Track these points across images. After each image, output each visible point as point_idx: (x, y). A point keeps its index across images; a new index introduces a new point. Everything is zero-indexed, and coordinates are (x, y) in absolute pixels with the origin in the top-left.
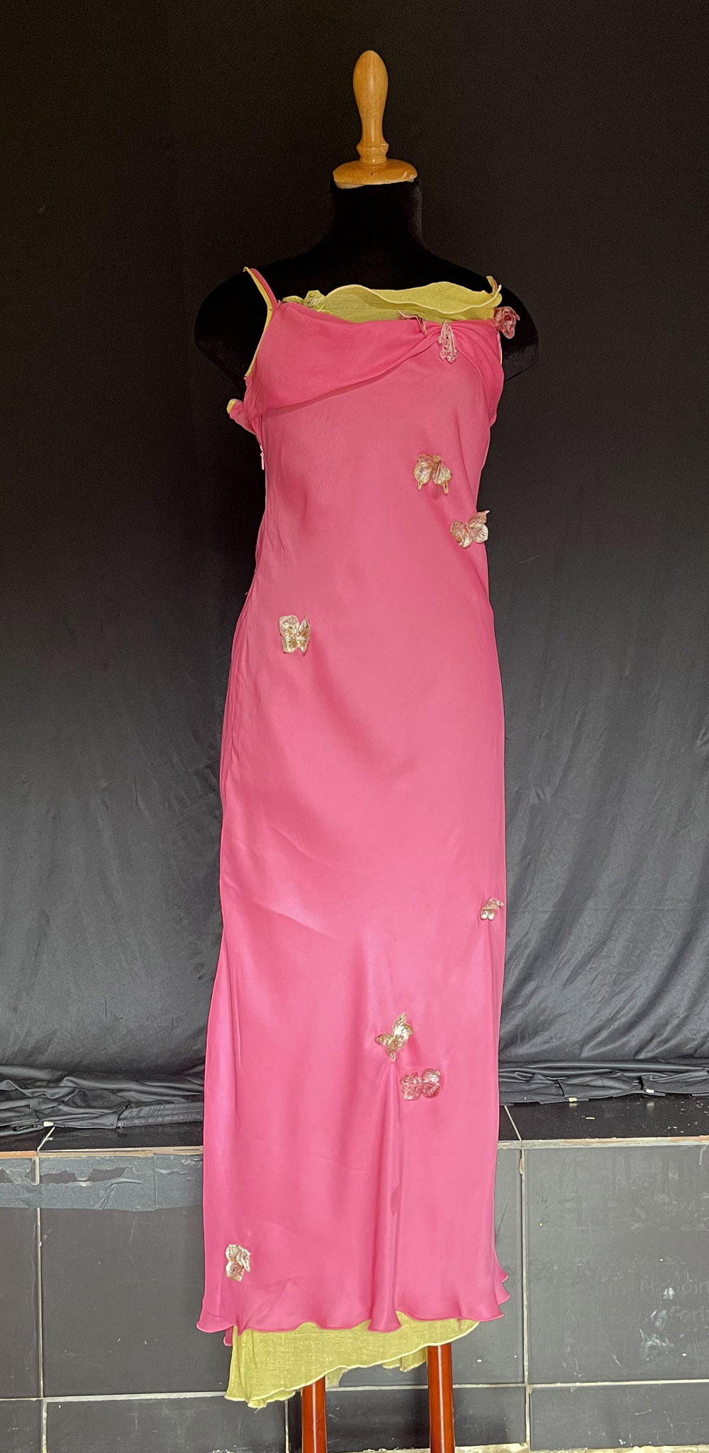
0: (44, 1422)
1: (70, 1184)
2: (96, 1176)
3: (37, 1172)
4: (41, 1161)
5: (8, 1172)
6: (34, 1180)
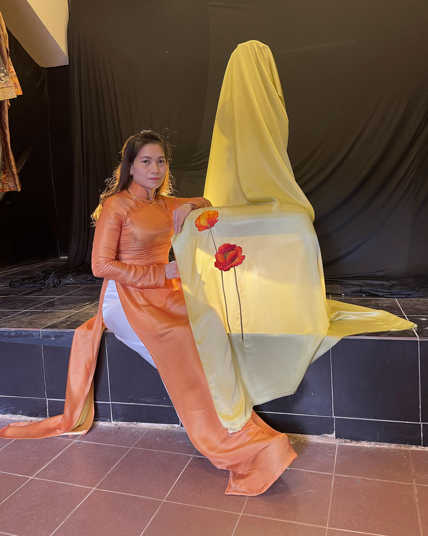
0: (47, 405)
1: (49, 339)
2: (56, 337)
3: (41, 335)
4: (42, 331)
5: (33, 334)
6: (40, 337)
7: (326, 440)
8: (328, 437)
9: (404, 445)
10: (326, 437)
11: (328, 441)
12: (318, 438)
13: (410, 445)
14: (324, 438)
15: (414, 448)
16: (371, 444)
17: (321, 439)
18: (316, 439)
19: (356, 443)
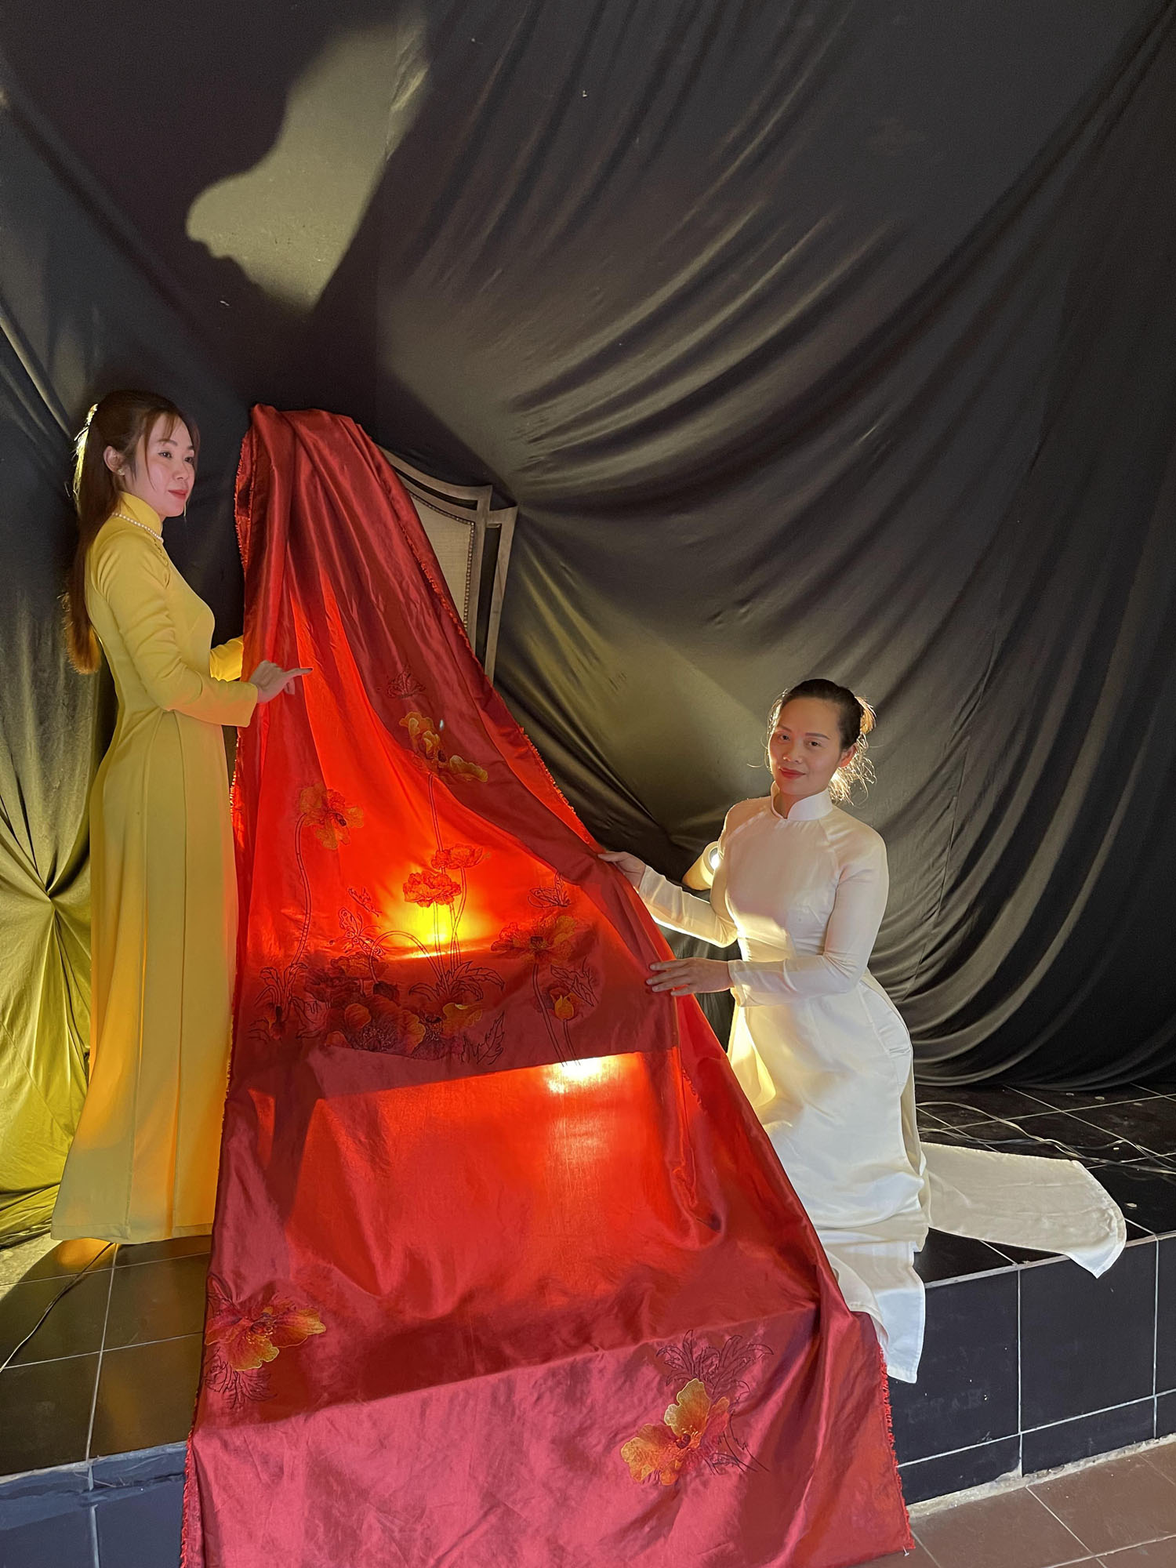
7: (1007, 1487)
8: (1009, 1480)
9: (1130, 1446)
10: (1006, 1480)
11: (1010, 1486)
12: (991, 1487)
13: (1138, 1444)
14: (1002, 1484)
15: (1144, 1447)
16: (1079, 1466)
17: (996, 1488)
18: (987, 1491)
19: (1055, 1473)
